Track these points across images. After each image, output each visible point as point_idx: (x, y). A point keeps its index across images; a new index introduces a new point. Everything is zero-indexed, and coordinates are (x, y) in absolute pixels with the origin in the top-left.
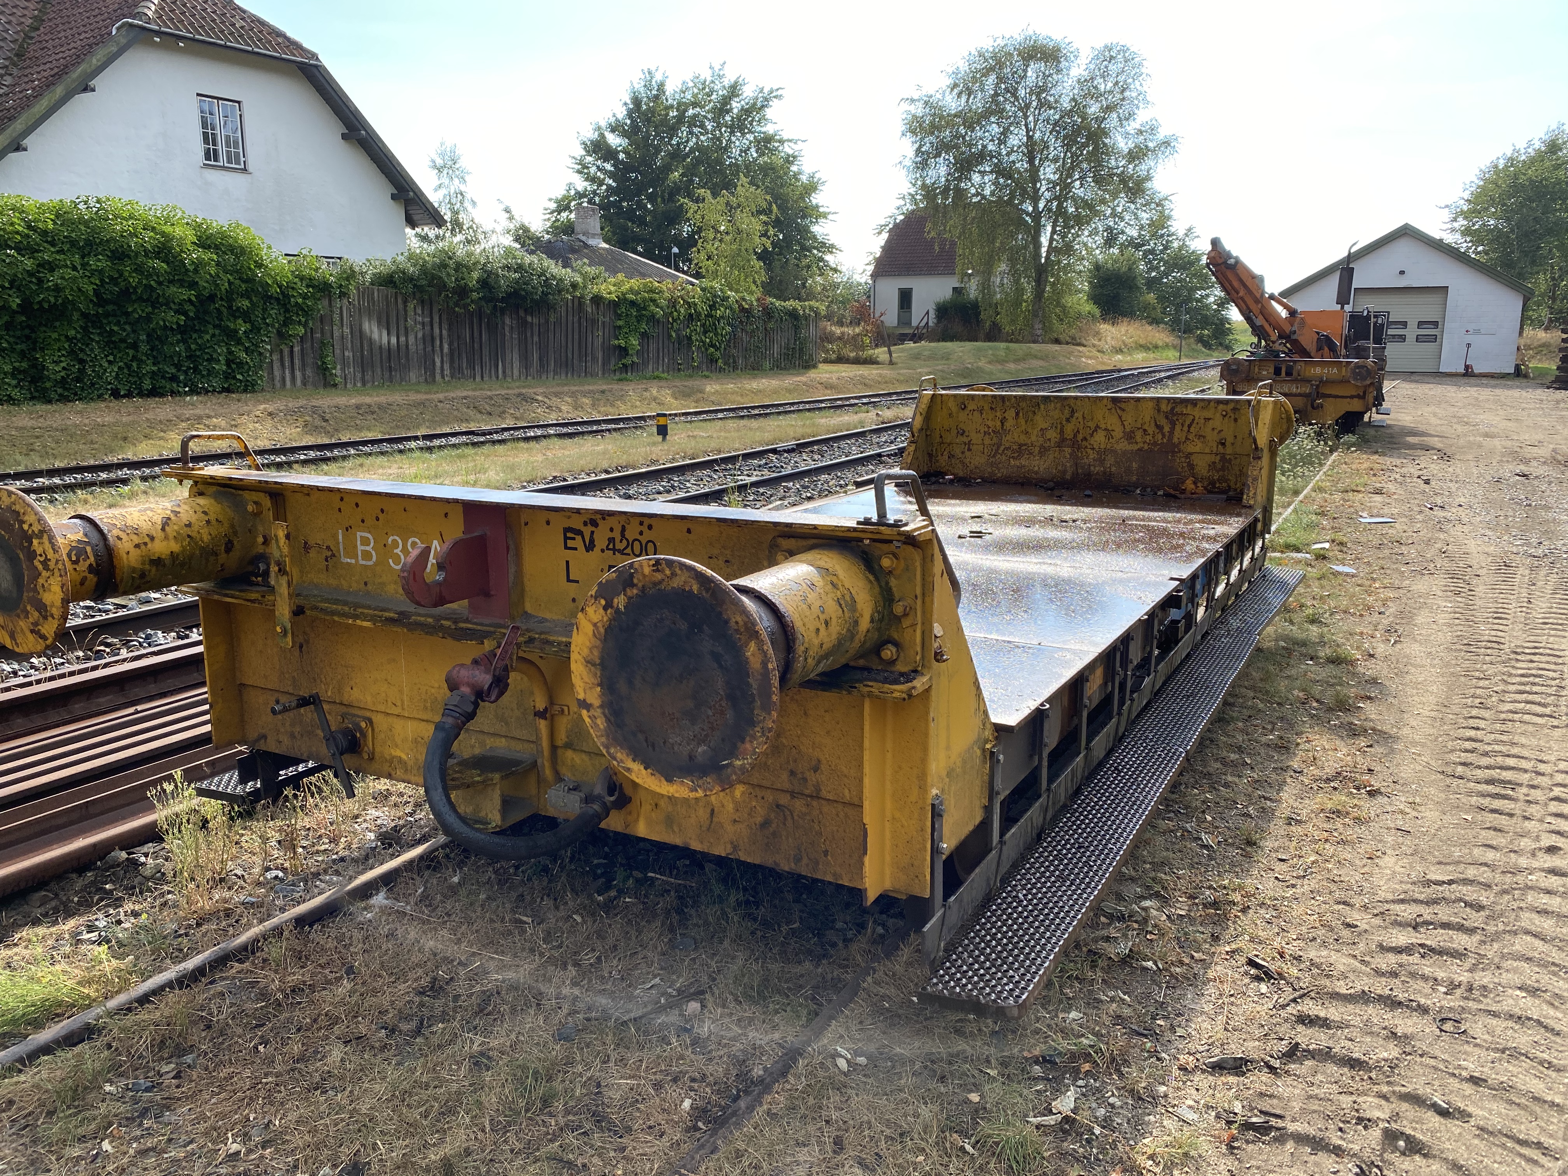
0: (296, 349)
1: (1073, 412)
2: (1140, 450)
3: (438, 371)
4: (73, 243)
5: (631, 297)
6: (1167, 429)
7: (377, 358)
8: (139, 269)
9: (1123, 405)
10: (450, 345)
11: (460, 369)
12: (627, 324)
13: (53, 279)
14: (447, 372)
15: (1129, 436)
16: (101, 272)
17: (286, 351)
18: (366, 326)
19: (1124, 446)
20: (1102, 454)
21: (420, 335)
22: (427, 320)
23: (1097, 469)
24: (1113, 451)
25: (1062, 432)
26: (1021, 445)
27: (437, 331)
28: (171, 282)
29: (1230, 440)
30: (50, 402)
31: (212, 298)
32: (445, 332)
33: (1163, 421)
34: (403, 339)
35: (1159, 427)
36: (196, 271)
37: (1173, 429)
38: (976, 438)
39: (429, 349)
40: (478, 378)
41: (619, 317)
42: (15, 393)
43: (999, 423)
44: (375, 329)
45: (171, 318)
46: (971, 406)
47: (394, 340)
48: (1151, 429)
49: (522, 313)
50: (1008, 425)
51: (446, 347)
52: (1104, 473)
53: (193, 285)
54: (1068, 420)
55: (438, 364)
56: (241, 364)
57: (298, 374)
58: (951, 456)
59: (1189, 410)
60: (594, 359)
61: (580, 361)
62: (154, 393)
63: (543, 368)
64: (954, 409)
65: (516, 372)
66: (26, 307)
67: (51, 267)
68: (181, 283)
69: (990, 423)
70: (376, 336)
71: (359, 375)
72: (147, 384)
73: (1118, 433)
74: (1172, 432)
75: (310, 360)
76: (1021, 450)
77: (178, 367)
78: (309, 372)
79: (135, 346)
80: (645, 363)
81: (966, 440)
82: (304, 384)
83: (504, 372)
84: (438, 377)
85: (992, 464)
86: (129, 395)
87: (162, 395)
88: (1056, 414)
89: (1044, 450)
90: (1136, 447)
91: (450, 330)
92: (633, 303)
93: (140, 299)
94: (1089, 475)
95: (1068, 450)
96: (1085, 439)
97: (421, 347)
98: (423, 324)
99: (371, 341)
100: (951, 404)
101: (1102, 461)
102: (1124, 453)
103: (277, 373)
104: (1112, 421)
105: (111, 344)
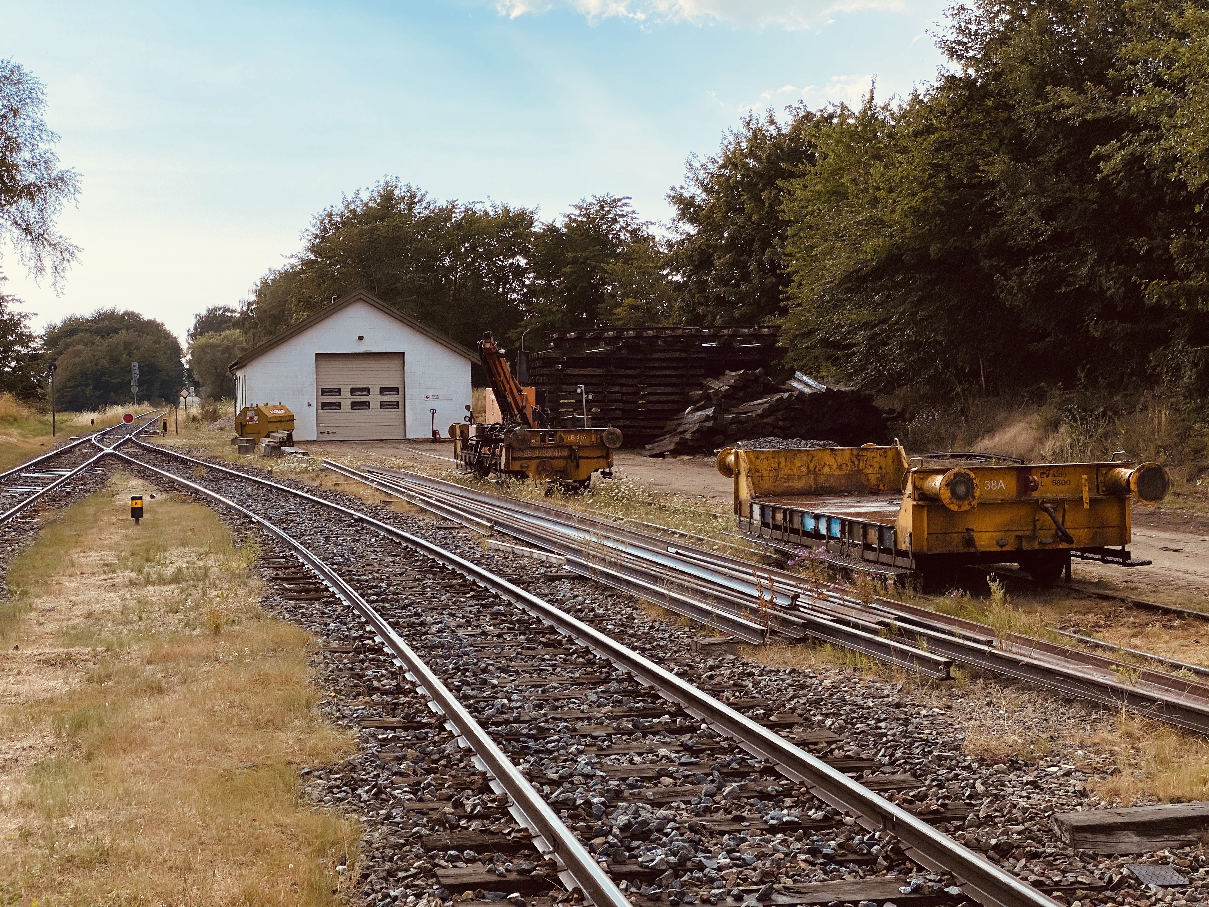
1: (813, 457)
9: (836, 453)
15: (840, 467)
19: (838, 472)
20: (830, 476)
24: (833, 475)
25: (808, 468)
26: (788, 475)
29: (883, 467)
33: (854, 459)
35: (853, 462)
38: (765, 473)
43: (776, 465)
46: (762, 457)
48: (850, 464)
50: (781, 466)
59: (865, 453)
64: (753, 459)
74: (859, 464)
76: (789, 478)
81: (760, 475)
85: (774, 486)
88: (805, 458)
89: (800, 477)
90: (843, 473)
94: (822, 488)
95: (812, 476)
96: (819, 470)
100: (752, 456)
101: (828, 480)
102: (838, 476)
104: (831, 461)
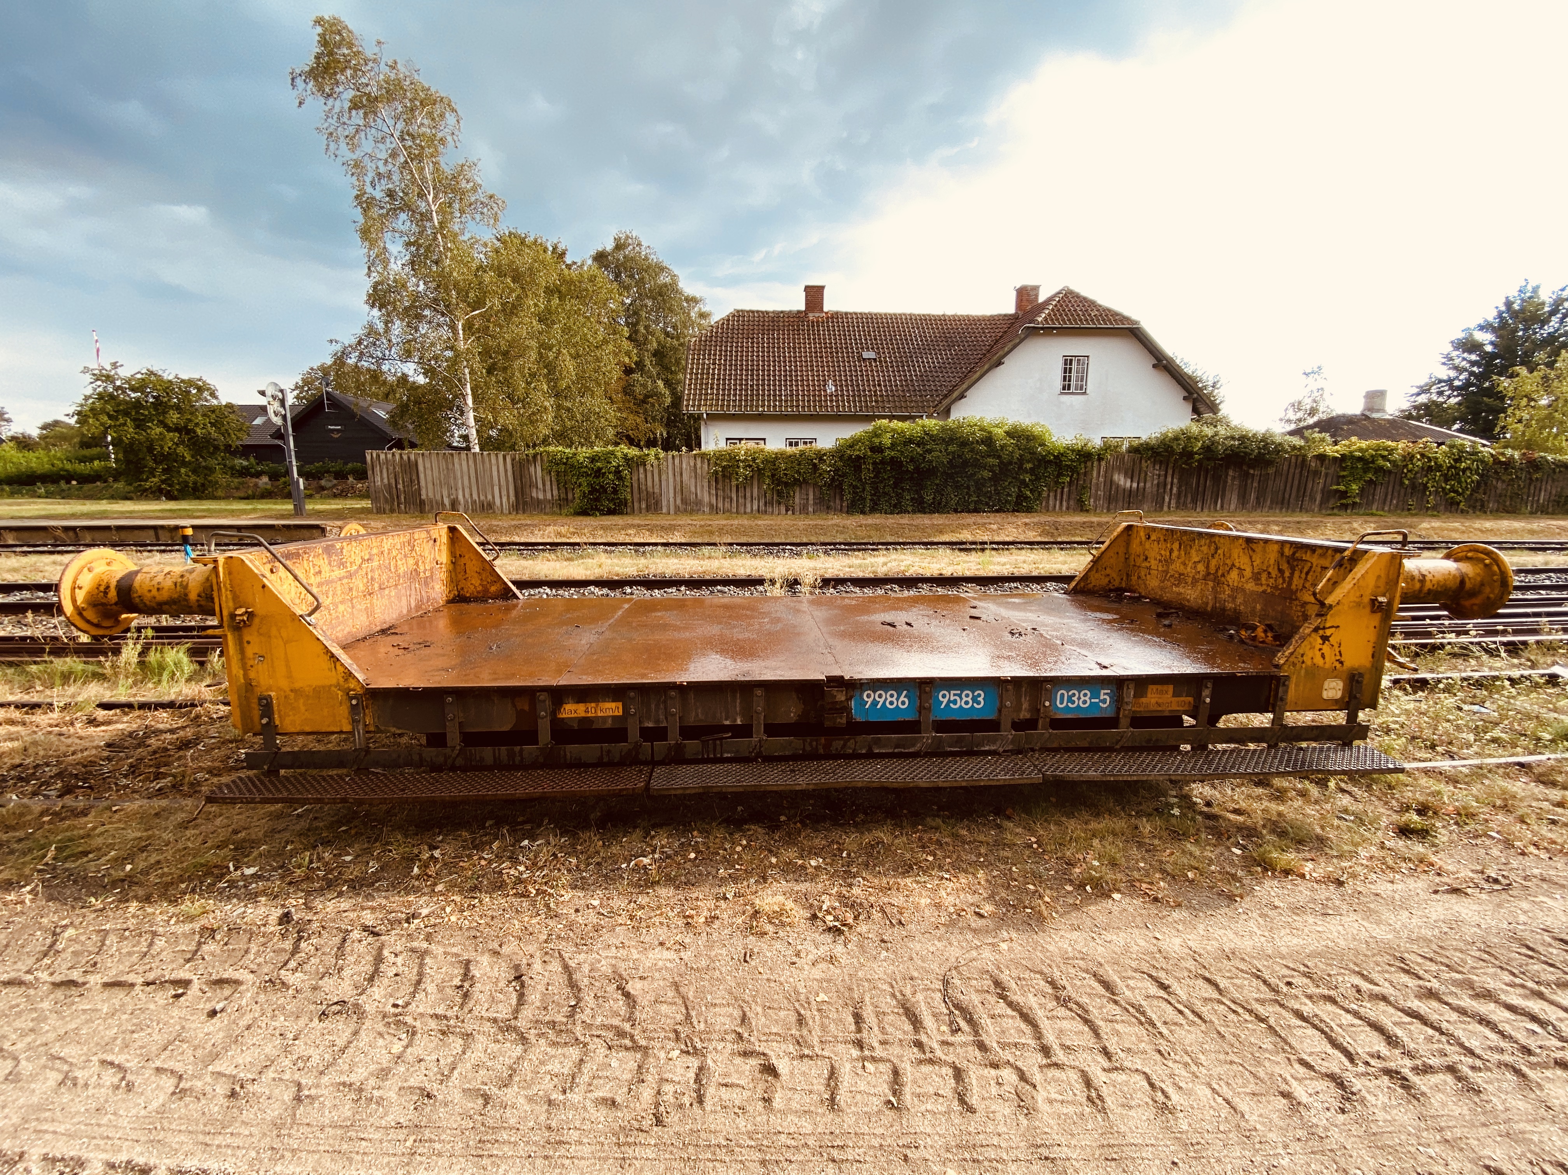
0: (1066, 490)
1: (1217, 549)
2: (1264, 592)
3: (1166, 504)
4: (944, 440)
5: (1357, 454)
6: (1287, 574)
7: (1120, 496)
8: (972, 450)
9: (1254, 546)
10: (1179, 488)
11: (1185, 504)
12: (1352, 474)
13: (928, 457)
14: (1173, 504)
15: (1256, 577)
16: (953, 453)
17: (1059, 491)
18: (1116, 477)
19: (1251, 586)
20: (1236, 590)
21: (1156, 482)
22: (1163, 473)
23: (1229, 605)
24: (1243, 590)
25: (1207, 567)
26: (1180, 574)
27: (1169, 479)
28: (989, 456)
30: (925, 513)
31: (1010, 463)
32: (1175, 481)
33: (1285, 566)
34: (1142, 485)
35: (1281, 571)
36: (1002, 450)
37: (1292, 574)
38: (1153, 563)
39: (1161, 490)
40: (1199, 509)
41: (1344, 469)
42: (910, 509)
43: (1168, 553)
44: (1122, 479)
45: (986, 474)
46: (1153, 537)
47: (1135, 485)
48: (1274, 573)
49: (1245, 468)
50: (1175, 554)
51: (1175, 490)
52: (1235, 609)
53: (999, 457)
54: (1213, 556)
55: (1167, 499)
56: (1026, 498)
57: (1064, 504)
58: (1139, 577)
59: (1307, 556)
60: (1312, 499)
61: (1297, 500)
62: (976, 511)
63: (1259, 504)
64: (1143, 538)
65: (1233, 507)
66: (917, 469)
67: (929, 451)
68: (994, 456)
69: (1163, 552)
70: (1122, 482)
71: (1106, 505)
72: (972, 507)
73: (1248, 573)
74: (1291, 578)
75: (1073, 496)
76: (1180, 579)
77: (990, 498)
78: (1072, 503)
79: (968, 488)
80: (1369, 504)
81: (1148, 565)
82: (1068, 508)
83: (1222, 507)
84: (1165, 508)
85: (1162, 589)
86: (962, 511)
87: (979, 512)
88: (1205, 549)
89: (1195, 581)
90: (1261, 589)
91: (1180, 480)
92: (1360, 459)
93: (972, 465)
94: (1224, 609)
95: (1211, 584)
96: (1223, 575)
97: (1155, 489)
98: (1159, 476)
99: (1118, 486)
100: (1142, 534)
101: (1234, 598)
102: (1252, 593)
103: (1051, 503)
104: (1242, 561)
105: (957, 487)
